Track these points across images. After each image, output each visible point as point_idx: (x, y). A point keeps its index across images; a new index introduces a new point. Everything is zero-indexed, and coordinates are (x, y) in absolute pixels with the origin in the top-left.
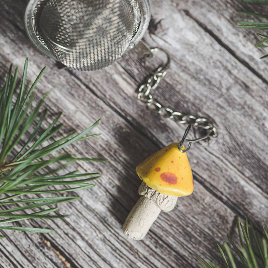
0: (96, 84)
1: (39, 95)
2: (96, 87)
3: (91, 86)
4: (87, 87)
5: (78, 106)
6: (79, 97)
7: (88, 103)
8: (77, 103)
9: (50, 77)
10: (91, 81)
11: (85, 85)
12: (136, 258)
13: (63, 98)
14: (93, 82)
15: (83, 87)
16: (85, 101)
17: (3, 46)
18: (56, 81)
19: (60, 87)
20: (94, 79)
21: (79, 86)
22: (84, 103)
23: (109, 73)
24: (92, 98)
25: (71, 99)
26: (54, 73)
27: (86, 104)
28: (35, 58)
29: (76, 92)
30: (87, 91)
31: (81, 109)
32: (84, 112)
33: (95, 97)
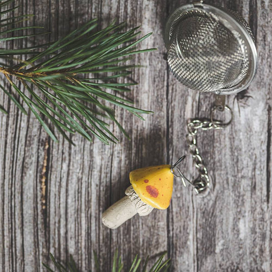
0: (174, 90)
1: (137, 59)
2: (172, 92)
3: (170, 88)
4: (168, 86)
5: (150, 91)
6: (157, 86)
7: (158, 95)
8: (152, 89)
9: (153, 57)
10: (173, 85)
11: (168, 83)
12: (85, 210)
13: (147, 76)
14: (174, 87)
15: (165, 83)
16: (157, 93)
17: (148, 10)
18: (154, 63)
19: (153, 69)
20: (176, 86)
21: (164, 81)
22: (156, 92)
23: (188, 92)
24: (163, 95)
25: (151, 82)
26: (158, 58)
27: (156, 95)
28: (157, 37)
29: (159, 82)
30: (165, 88)
31: (150, 95)
32: (150, 98)
33: (165, 96)
